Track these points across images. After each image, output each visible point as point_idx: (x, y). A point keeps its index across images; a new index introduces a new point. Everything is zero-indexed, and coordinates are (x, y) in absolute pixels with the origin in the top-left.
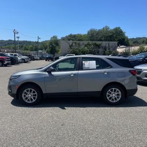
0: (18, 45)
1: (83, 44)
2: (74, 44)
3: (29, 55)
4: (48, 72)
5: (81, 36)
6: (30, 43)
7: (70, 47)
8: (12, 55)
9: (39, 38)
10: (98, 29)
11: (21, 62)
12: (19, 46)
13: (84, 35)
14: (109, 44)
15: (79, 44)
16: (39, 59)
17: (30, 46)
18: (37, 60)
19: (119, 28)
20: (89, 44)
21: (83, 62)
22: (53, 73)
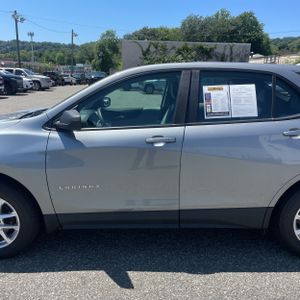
0: (32, 52)
1: (174, 48)
2: (152, 49)
3: (53, 74)
4: (59, 129)
5: (167, 31)
6: (57, 47)
7: (144, 55)
8: (11, 71)
9: (73, 35)
10: (204, 17)
11: (32, 89)
12: (35, 54)
13: (174, 31)
14: (231, 48)
15: (165, 49)
16: (74, 81)
17: (58, 54)
18: (70, 84)
19: (251, 15)
20: (186, 49)
21: (206, 89)
22: (77, 134)
